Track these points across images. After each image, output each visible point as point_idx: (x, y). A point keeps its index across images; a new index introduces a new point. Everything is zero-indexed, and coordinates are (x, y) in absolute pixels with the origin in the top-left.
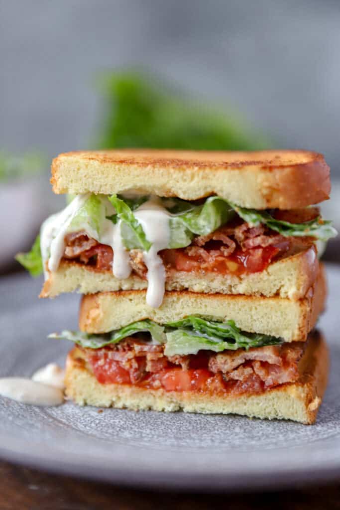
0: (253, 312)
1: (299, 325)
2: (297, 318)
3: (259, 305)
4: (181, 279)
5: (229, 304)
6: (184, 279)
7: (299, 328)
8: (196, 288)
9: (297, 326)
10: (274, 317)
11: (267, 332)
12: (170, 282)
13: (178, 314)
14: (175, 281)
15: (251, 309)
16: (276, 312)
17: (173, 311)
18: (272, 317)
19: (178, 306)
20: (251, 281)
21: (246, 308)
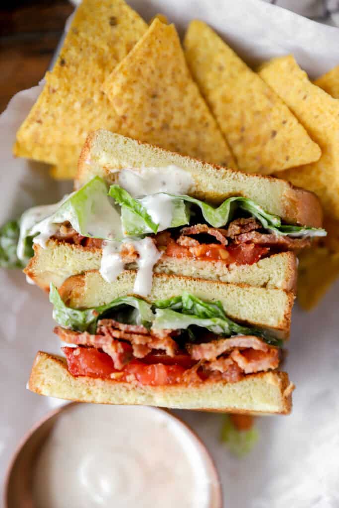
0: (241, 298)
1: (285, 311)
2: (284, 305)
3: (248, 291)
4: (171, 264)
5: (218, 287)
6: (174, 264)
7: (285, 316)
8: (186, 272)
9: (283, 313)
10: (261, 303)
11: (253, 318)
12: (160, 265)
13: (165, 295)
14: (164, 264)
15: (239, 295)
16: (264, 299)
17: (161, 291)
18: (259, 303)
19: (167, 286)
20: (241, 271)
21: (235, 293)
